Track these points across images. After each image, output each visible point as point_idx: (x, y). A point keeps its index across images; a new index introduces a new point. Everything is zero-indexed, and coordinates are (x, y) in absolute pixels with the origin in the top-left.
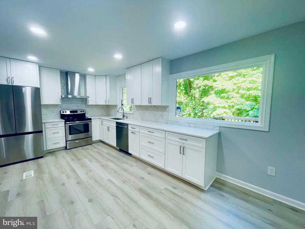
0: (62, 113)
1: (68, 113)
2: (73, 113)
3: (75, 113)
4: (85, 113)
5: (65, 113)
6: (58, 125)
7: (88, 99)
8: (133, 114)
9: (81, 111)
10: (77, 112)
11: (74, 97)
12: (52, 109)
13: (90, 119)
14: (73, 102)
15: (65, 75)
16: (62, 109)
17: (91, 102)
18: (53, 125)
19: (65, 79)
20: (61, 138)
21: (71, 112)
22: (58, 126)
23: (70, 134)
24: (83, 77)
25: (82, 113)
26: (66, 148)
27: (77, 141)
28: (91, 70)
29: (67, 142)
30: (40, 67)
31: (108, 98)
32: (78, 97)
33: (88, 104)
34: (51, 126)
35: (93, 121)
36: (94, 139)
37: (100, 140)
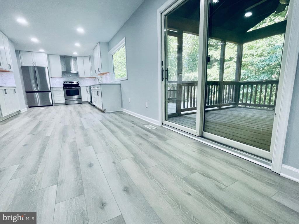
0: (64, 83)
4: (79, 84)
9: (76, 82)
10: (73, 83)
22: (59, 90)
24: (76, 58)
26: (65, 104)
28: (75, 53)
29: (66, 100)
30: (48, 55)
31: (91, 72)
33: (79, 77)
34: (56, 90)
35: (81, 88)
36: (83, 100)
37: (87, 102)
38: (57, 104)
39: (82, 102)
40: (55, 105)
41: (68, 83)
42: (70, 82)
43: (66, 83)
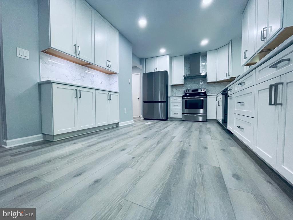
2: (194, 92)
3: (196, 92)
4: (205, 92)
9: (202, 90)
10: (198, 91)
13: (206, 95)
14: (196, 82)
17: (210, 79)
20: (180, 110)
22: (177, 100)
23: (186, 108)
26: (182, 119)
29: (183, 114)
30: (172, 57)
33: (207, 81)
34: (173, 100)
35: (208, 97)
36: (209, 117)
37: (216, 120)
38: (173, 119)
39: (207, 119)
40: (170, 119)
41: (191, 92)
42: (193, 91)
43: (188, 91)
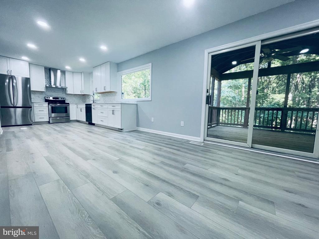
0: (46, 98)
1: (51, 98)
2: (55, 100)
4: (65, 100)
5: (48, 99)
6: (43, 105)
7: (67, 89)
8: (100, 100)
9: (62, 99)
10: (58, 99)
11: (57, 88)
12: (38, 95)
13: (69, 104)
15: (49, 70)
16: (46, 96)
17: (69, 91)
18: (39, 105)
19: (49, 73)
20: (46, 115)
21: (53, 98)
23: (52, 112)
24: (63, 72)
25: (63, 99)
26: (49, 122)
27: (58, 118)
28: (68, 68)
29: (50, 118)
30: (30, 64)
31: (83, 89)
32: (60, 87)
34: (37, 106)
36: (72, 119)
37: (77, 120)
38: (39, 123)
39: (70, 121)
40: (35, 124)
